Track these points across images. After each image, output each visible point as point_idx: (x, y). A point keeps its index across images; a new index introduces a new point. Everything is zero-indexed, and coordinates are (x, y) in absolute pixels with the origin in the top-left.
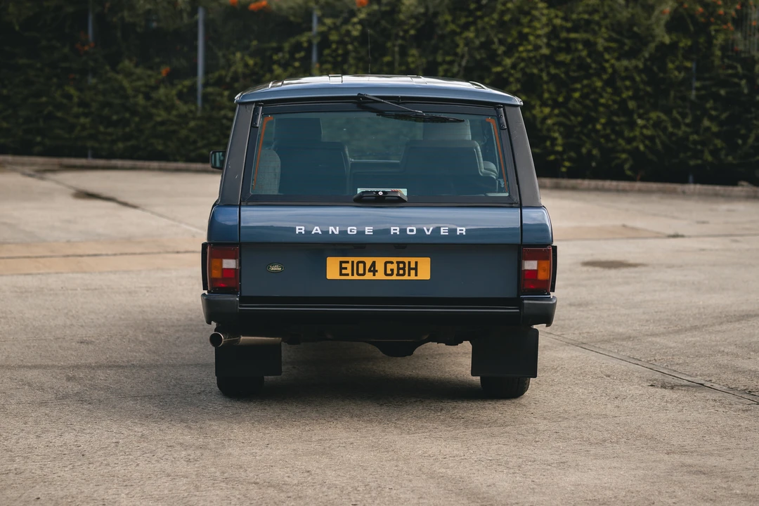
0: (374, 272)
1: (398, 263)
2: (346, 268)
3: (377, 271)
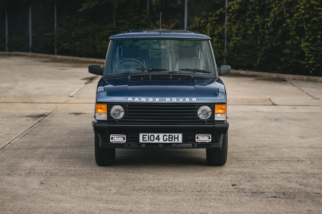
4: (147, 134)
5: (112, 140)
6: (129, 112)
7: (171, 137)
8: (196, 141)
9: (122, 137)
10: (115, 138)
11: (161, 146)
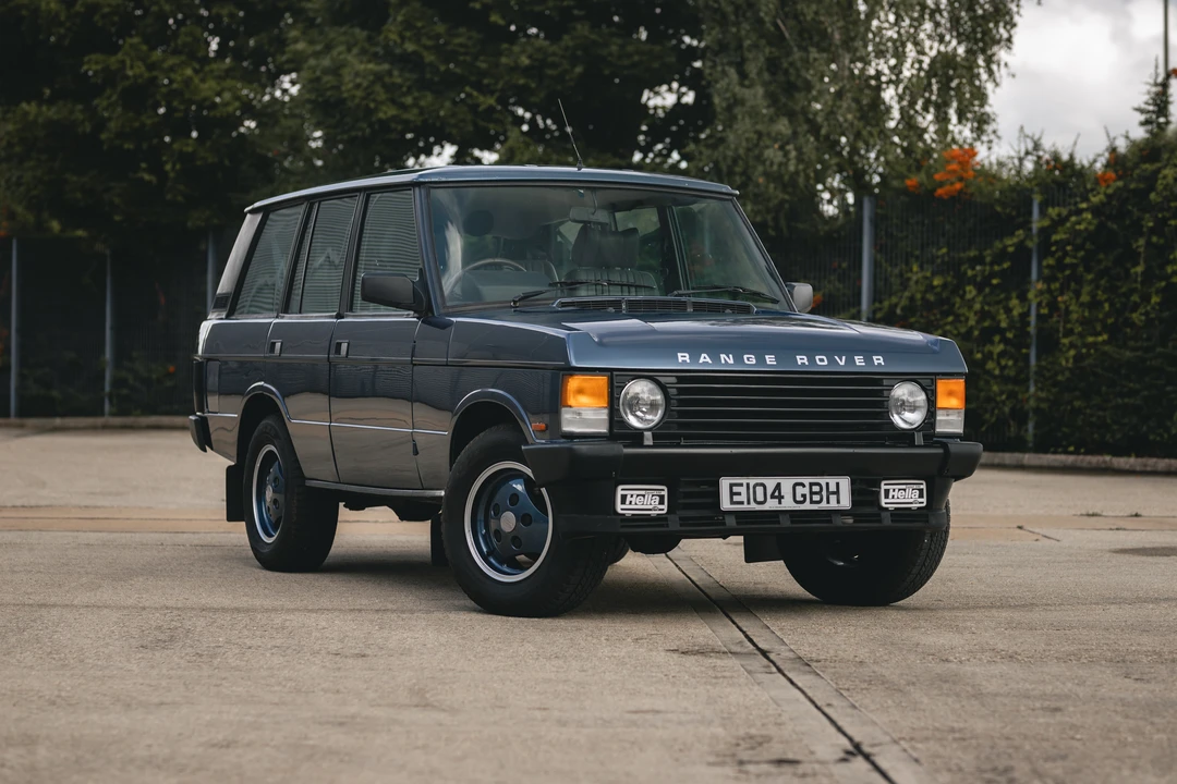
4: (744, 481)
5: (624, 507)
6: (682, 403)
7: (816, 489)
8: (884, 505)
9: (655, 493)
10: (632, 496)
11: (785, 522)
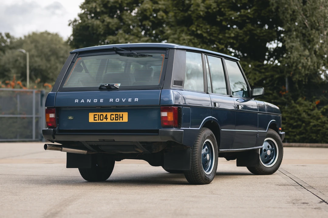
0: (106, 119)
1: (116, 115)
2: (96, 117)
3: (107, 118)
